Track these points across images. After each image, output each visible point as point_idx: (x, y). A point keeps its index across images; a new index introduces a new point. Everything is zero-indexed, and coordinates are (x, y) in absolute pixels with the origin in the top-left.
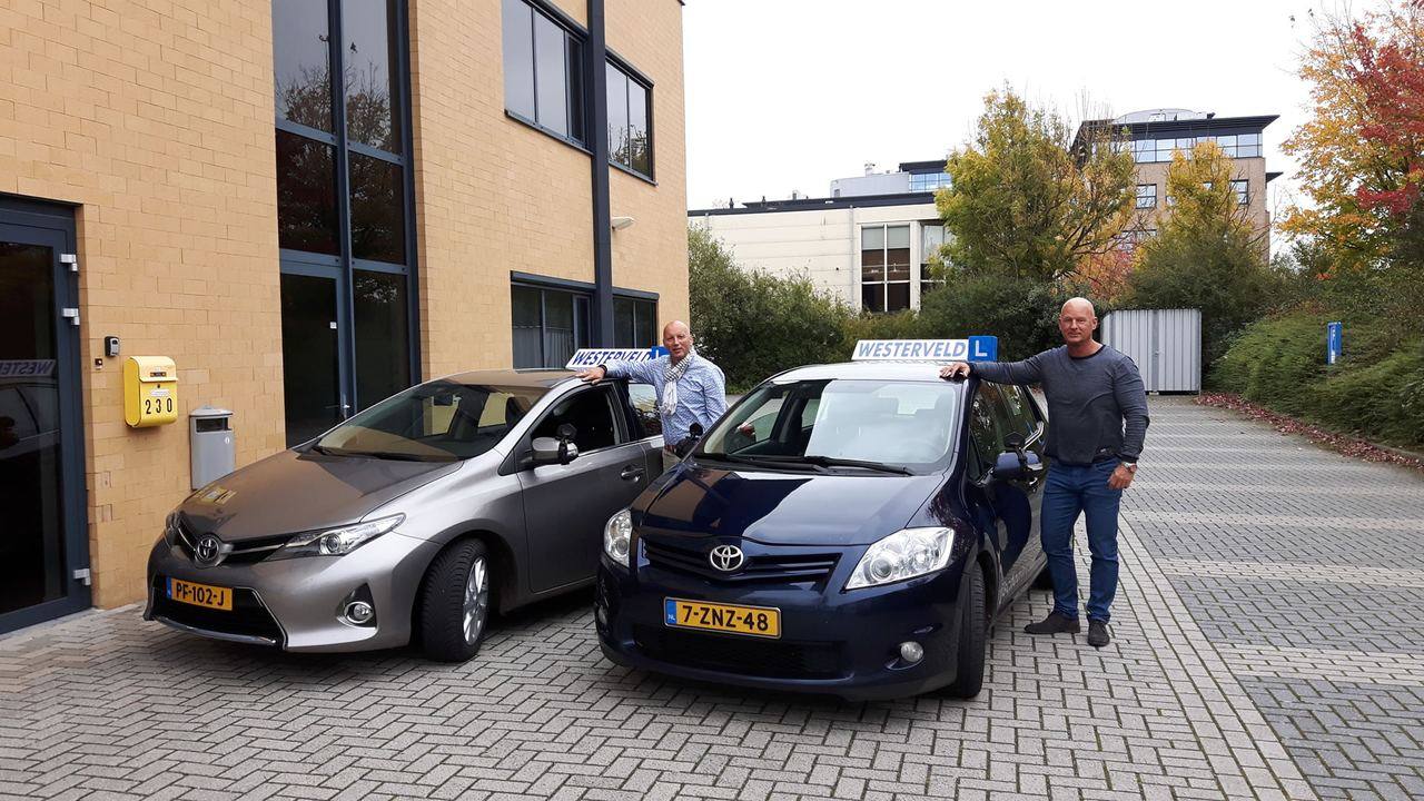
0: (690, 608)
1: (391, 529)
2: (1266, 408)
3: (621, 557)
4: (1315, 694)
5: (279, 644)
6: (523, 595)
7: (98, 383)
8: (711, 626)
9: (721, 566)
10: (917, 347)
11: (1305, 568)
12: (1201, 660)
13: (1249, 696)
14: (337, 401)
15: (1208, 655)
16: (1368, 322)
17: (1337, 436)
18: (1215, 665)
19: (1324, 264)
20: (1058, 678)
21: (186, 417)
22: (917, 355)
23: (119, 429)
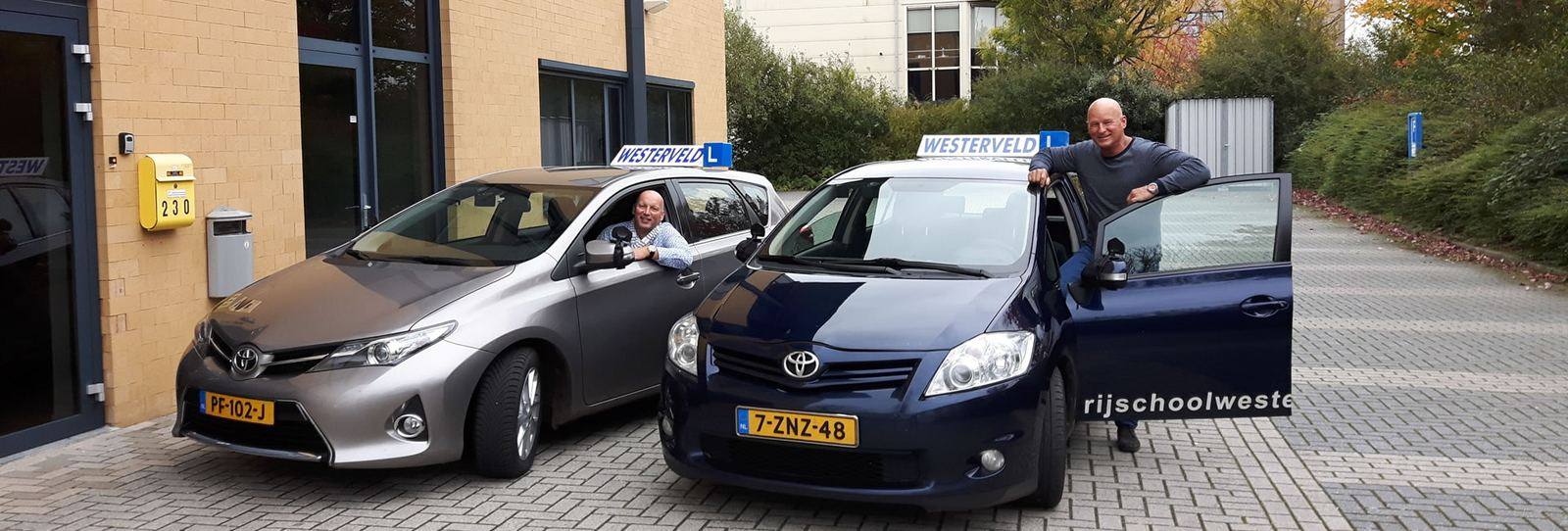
0: (763, 417)
1: (442, 338)
2: (1344, 204)
3: (688, 365)
4: (1401, 500)
5: (324, 462)
6: (579, 407)
7: (112, 182)
8: (785, 435)
9: (795, 373)
10: (986, 142)
11: (1389, 373)
12: (1285, 468)
13: (1334, 502)
14: (357, 201)
15: (1292, 462)
16: (1449, 113)
17: (1418, 235)
18: (1299, 473)
19: (1403, 50)
20: (1138, 487)
21: (203, 218)
22: (986, 151)
23: (132, 232)
